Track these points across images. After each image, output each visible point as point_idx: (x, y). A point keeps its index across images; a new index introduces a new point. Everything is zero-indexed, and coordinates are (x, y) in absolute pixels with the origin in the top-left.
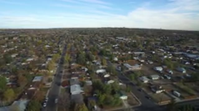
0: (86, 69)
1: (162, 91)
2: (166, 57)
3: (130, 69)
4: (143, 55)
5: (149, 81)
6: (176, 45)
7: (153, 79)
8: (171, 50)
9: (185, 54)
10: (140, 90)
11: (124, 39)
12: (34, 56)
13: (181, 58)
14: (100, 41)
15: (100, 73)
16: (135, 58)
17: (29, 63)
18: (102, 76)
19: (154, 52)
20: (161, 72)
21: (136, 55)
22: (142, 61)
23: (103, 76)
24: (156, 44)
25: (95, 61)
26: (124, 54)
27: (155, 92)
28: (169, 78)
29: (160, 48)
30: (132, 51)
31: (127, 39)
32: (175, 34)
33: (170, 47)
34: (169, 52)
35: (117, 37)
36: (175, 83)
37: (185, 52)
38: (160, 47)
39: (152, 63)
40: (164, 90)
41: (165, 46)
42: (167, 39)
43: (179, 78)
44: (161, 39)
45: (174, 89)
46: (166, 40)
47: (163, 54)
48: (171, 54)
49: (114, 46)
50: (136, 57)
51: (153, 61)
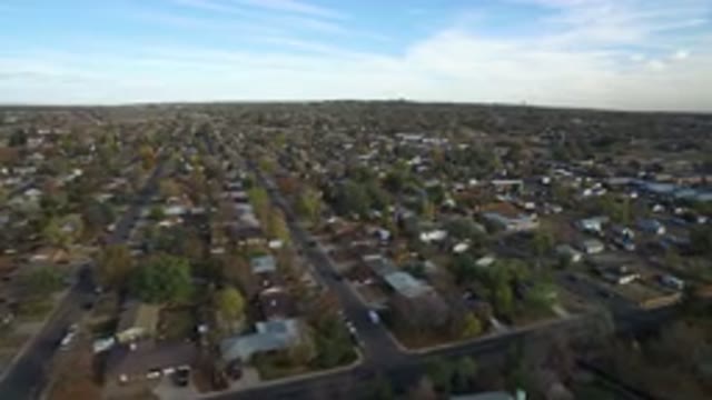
0: (385, 234)
1: (632, 277)
2: (587, 192)
3: (511, 227)
4: (521, 188)
5: (583, 257)
6: (599, 156)
7: (591, 250)
8: (594, 173)
9: (641, 182)
10: (572, 279)
11: (425, 140)
12: (174, 198)
13: (634, 195)
14: (349, 146)
15: (434, 242)
16: (501, 198)
17: (180, 221)
18: (446, 249)
19: (546, 180)
20: (602, 234)
21: (499, 190)
22: (530, 205)
23: (451, 248)
24: (538, 156)
25: (391, 209)
26: (459, 186)
27: (615, 283)
28: (632, 247)
29: (558, 168)
30: (478, 178)
31: (435, 141)
32: (577, 121)
33: (584, 163)
34: (589, 179)
35: (399, 135)
36: (654, 259)
37: (635, 176)
38: (555, 165)
39: (558, 209)
40: (638, 276)
41: (567, 161)
42: (559, 137)
43: (655, 248)
44: (543, 138)
45: (659, 273)
46: (561, 142)
47: (575, 185)
48: (599, 185)
49: (410, 163)
50: (503, 193)
51: (558, 203)
